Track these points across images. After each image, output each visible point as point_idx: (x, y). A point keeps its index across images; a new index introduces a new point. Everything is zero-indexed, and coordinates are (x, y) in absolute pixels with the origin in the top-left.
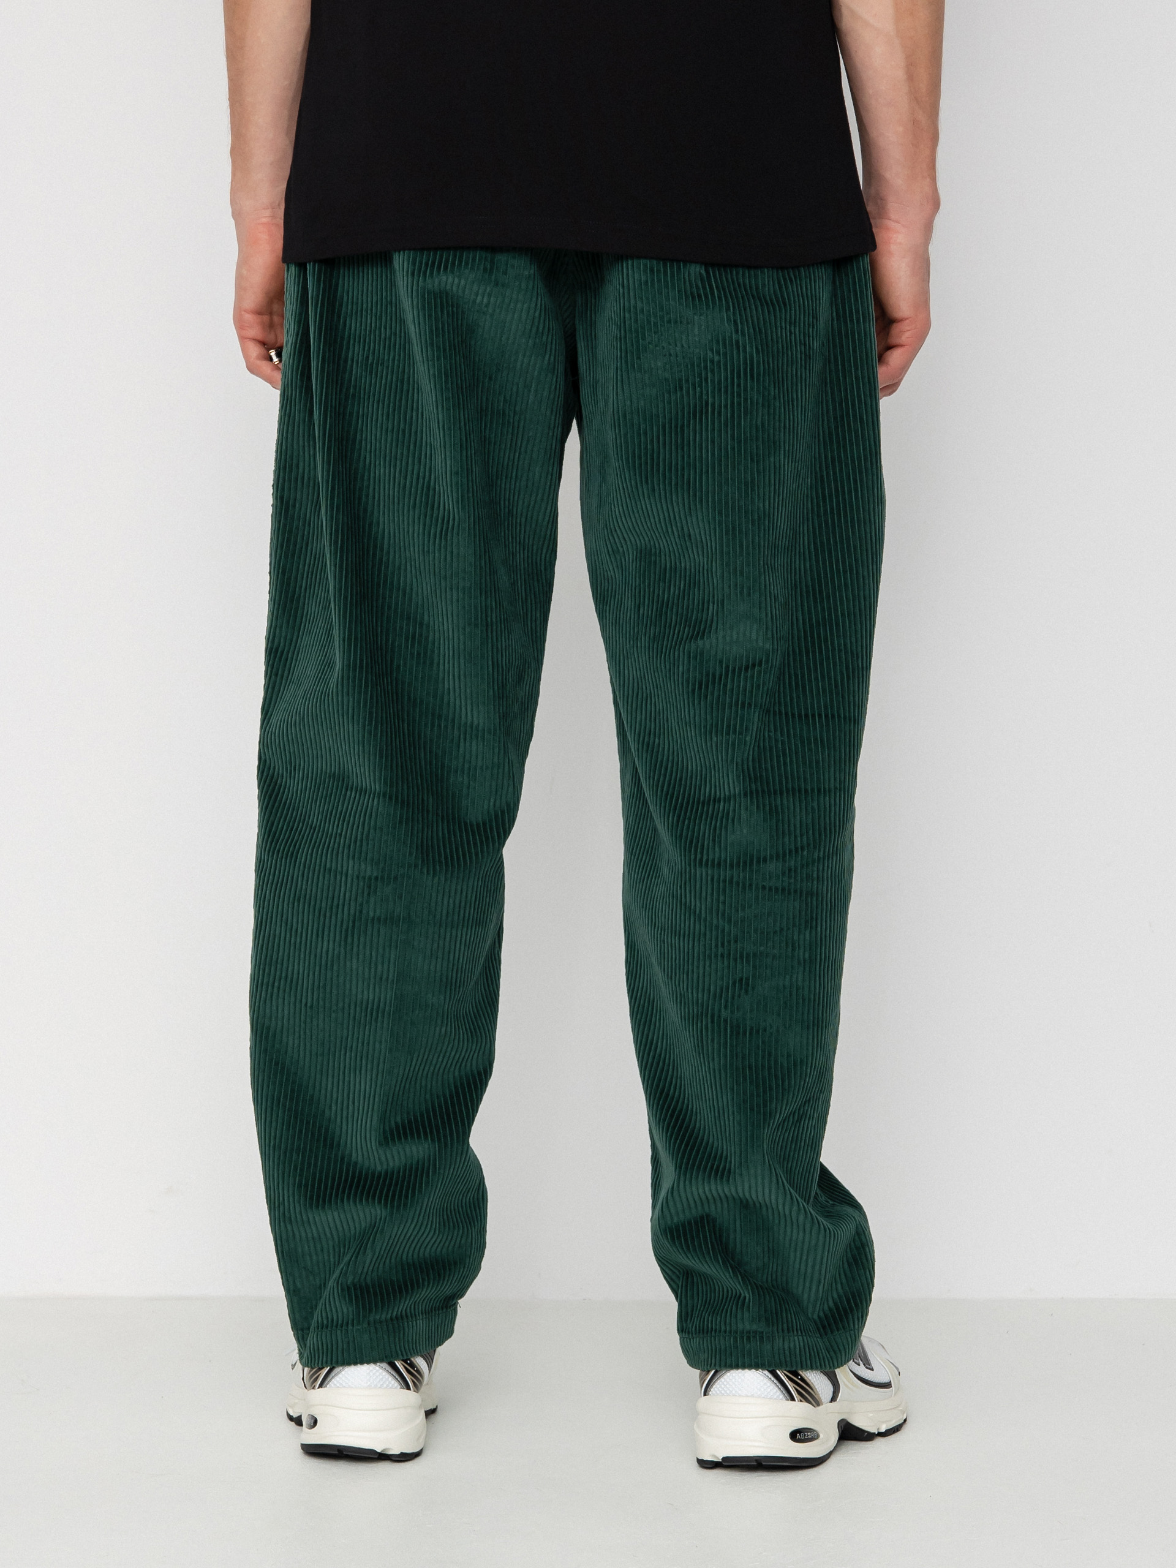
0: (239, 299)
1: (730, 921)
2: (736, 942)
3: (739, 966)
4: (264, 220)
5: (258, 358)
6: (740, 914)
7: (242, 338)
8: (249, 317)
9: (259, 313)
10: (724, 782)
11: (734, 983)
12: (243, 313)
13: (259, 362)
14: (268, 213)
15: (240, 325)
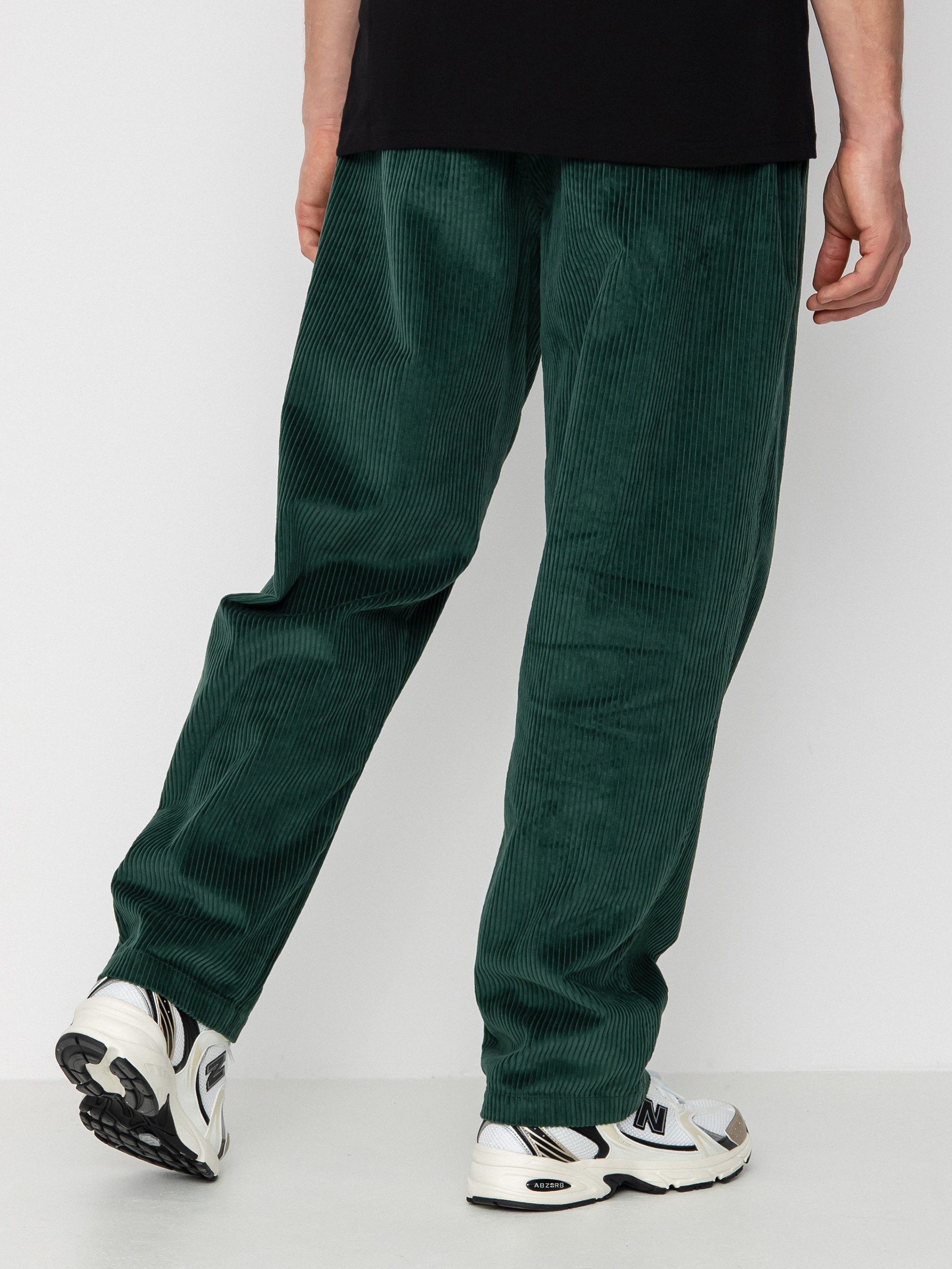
0: (302, 192)
1: (546, 752)
2: (549, 770)
3: (550, 791)
4: (329, 127)
5: (311, 244)
6: (555, 748)
7: (301, 226)
8: (308, 209)
9: (316, 205)
10: (552, 633)
11: (544, 805)
12: (302, 204)
13: (310, 247)
14: (331, 121)
15: (300, 215)
